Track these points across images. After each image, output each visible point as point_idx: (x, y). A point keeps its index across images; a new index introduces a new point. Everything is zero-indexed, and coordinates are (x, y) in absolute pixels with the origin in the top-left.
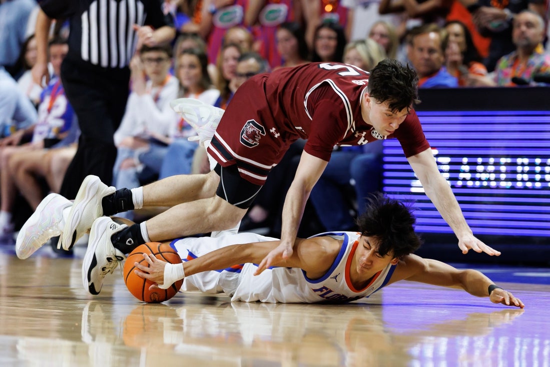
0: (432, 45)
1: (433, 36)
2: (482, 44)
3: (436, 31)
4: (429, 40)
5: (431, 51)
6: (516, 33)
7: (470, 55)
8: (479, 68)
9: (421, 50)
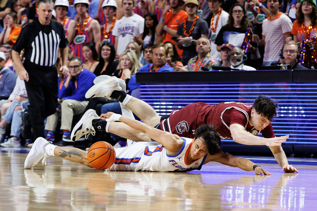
0: (161, 52)
1: (162, 48)
2: (180, 52)
3: (163, 46)
4: (160, 50)
5: (161, 55)
6: (198, 47)
7: (175, 58)
8: (180, 64)
9: (157, 55)
